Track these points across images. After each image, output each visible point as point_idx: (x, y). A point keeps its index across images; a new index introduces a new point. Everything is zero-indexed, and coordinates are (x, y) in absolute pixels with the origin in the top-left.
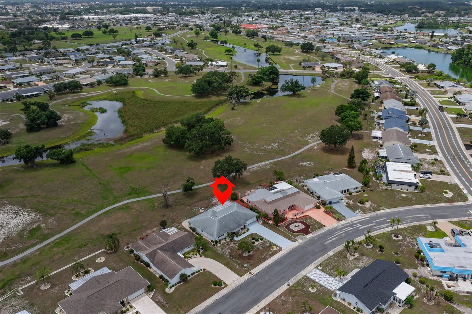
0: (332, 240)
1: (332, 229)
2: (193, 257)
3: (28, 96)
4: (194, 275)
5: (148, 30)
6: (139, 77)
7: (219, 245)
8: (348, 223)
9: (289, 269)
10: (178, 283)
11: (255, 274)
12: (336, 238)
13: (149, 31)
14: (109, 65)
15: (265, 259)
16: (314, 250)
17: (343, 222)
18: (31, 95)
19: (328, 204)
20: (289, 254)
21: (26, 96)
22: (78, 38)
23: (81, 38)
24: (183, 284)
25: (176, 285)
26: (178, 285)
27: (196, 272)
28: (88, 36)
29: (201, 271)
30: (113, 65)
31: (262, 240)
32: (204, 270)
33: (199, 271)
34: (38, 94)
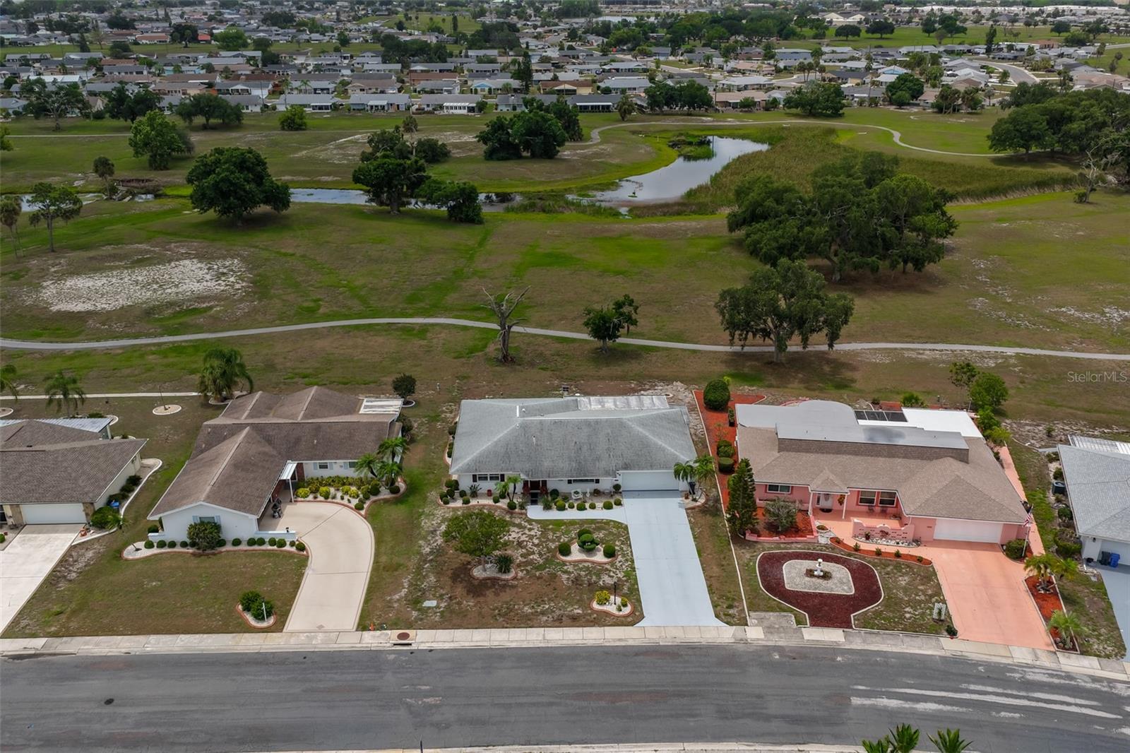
0: (907, 705)
1: (977, 664)
2: (338, 500)
3: (586, 107)
4: (256, 547)
5: (1059, 33)
6: (892, 108)
7: (459, 503)
8: (1110, 681)
9: (551, 704)
10: (184, 544)
11: (414, 647)
12: (948, 708)
13: (1062, 34)
14: (849, 80)
15: (527, 621)
16: (759, 697)
17: (1080, 666)
18: (592, 106)
19: (1089, 561)
20: (637, 654)
21: (581, 106)
22: (850, 37)
23: (856, 38)
24: (194, 554)
25: (172, 545)
26: (178, 549)
27: (272, 542)
28: (878, 35)
29: (287, 548)
30: (859, 81)
31: (610, 553)
32: (301, 547)
33: (282, 544)
34: (608, 106)
